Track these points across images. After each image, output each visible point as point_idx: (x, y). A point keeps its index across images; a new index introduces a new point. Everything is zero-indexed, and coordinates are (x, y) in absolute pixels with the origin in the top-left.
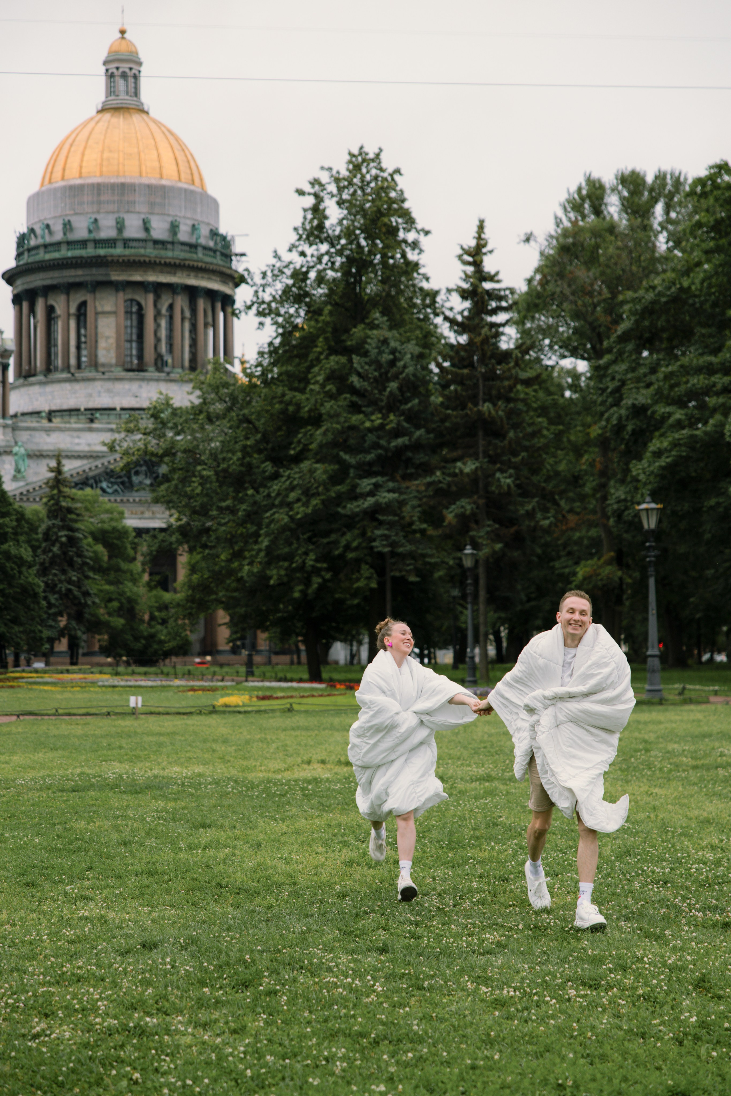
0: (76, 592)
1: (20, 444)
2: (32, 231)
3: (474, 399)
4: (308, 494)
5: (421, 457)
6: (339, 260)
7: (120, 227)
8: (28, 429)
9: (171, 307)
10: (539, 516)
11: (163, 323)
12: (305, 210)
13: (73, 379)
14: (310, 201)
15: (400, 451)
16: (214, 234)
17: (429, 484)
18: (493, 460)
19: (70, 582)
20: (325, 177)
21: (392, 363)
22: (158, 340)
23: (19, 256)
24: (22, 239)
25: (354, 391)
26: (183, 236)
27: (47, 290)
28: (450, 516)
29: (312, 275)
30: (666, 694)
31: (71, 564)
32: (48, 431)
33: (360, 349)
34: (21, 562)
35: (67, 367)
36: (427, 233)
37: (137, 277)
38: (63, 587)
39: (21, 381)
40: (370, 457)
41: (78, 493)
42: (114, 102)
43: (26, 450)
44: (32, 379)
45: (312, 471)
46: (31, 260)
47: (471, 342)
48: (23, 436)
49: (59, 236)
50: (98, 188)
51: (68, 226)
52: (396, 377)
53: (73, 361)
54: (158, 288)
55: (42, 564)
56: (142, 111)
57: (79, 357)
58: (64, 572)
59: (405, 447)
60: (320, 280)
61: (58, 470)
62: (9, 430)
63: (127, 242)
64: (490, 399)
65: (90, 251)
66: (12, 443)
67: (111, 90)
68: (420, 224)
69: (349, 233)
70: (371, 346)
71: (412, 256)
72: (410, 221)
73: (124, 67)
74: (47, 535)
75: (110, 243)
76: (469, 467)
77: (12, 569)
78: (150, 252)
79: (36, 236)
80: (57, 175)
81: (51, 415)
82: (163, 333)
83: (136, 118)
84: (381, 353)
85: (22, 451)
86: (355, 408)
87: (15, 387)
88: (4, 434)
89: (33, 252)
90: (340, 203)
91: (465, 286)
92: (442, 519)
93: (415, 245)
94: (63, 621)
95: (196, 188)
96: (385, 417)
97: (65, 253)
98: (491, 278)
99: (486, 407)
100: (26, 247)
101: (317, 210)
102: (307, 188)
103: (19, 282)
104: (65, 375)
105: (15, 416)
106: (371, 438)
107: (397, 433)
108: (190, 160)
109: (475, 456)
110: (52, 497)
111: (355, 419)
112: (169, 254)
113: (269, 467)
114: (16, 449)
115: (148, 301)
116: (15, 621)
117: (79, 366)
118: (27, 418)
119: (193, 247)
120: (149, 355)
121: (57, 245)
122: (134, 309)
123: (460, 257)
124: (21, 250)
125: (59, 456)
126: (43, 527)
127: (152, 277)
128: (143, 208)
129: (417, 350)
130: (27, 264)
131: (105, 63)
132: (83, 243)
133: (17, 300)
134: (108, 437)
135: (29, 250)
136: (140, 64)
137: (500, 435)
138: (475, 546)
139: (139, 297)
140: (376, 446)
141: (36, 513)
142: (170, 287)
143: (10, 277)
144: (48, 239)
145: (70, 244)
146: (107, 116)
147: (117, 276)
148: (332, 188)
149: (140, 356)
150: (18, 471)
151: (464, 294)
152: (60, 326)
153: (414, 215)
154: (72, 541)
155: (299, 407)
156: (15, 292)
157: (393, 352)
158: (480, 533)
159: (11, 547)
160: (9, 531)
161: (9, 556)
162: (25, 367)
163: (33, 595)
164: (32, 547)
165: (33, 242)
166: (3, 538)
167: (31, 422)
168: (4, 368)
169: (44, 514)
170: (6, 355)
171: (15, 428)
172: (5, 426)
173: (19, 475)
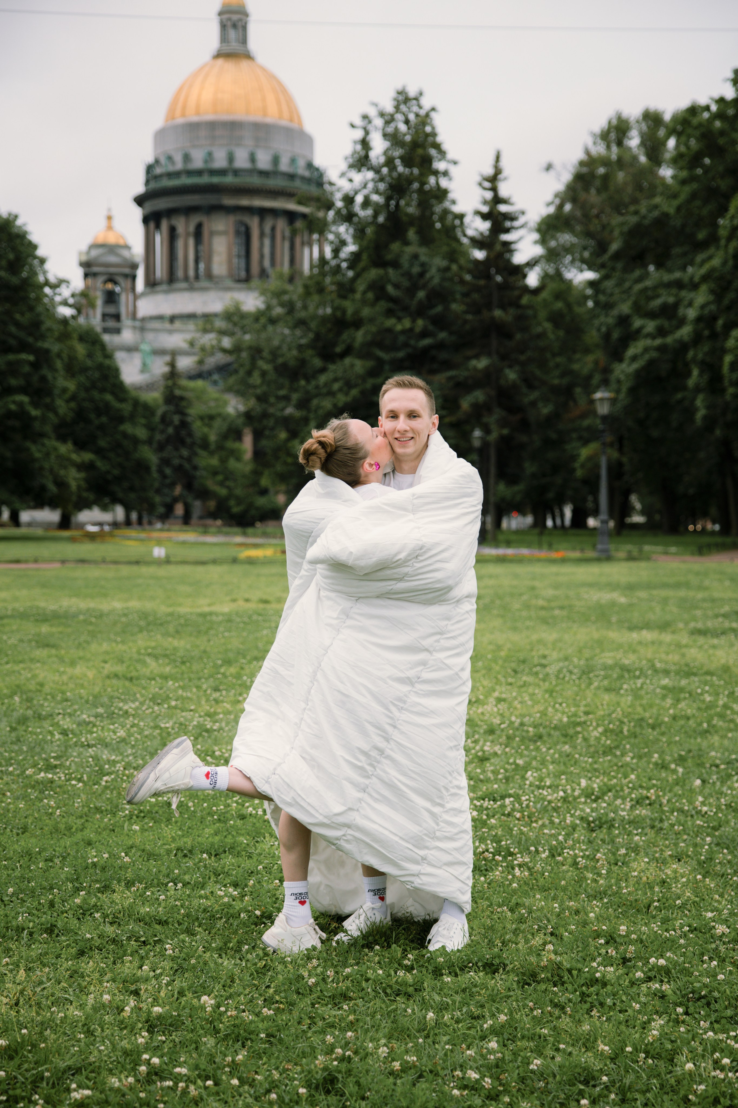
0: (187, 466)
1: (146, 342)
2: (157, 161)
3: (489, 306)
4: (349, 385)
5: (443, 355)
6: (382, 186)
7: (231, 158)
8: (154, 330)
9: (273, 229)
10: (540, 405)
11: (267, 242)
12: (355, 142)
13: (191, 289)
14: (359, 134)
15: (426, 350)
16: (310, 166)
17: (450, 378)
18: (503, 357)
19: (181, 457)
20: (372, 112)
21: (422, 275)
22: (262, 256)
23: (147, 182)
24: (149, 169)
25: (391, 299)
26: (284, 166)
27: (170, 213)
28: (466, 404)
29: (359, 199)
30: (613, 553)
31: (183, 442)
32: (170, 332)
33: (395, 264)
34: (136, 441)
35: (186, 278)
36: (455, 163)
37: (245, 202)
38: (176, 462)
39: (148, 290)
40: (401, 354)
41: (192, 384)
42: (226, 49)
43: (151, 347)
44: (158, 288)
45: (352, 366)
46: (158, 186)
47: (488, 259)
48: (150, 336)
49: (179, 165)
50: (212, 125)
51: (187, 158)
52: (424, 287)
53: (191, 273)
54: (263, 213)
55: (160, 442)
56: (248, 56)
57: (197, 269)
58: (177, 449)
59: (430, 347)
60: (367, 203)
61: (172, 365)
62: (138, 331)
63: (236, 172)
64: (503, 307)
65: (205, 180)
66: (140, 341)
67: (224, 39)
68: (450, 156)
69: (390, 162)
70: (405, 261)
71: (444, 183)
72: (442, 154)
73: (235, 17)
74: (163, 419)
75: (222, 172)
76: (482, 363)
77: (128, 446)
78: (256, 181)
79: (161, 166)
80: (178, 112)
81: (172, 319)
82: (267, 250)
83: (245, 64)
84: (412, 265)
85: (148, 348)
86: (390, 313)
87: (143, 294)
88: (134, 334)
89: (159, 180)
90: (385, 135)
91: (485, 209)
92: (458, 407)
93: (446, 174)
94: (178, 490)
95: (295, 125)
96: (414, 321)
97: (186, 181)
98: (505, 201)
99: (498, 313)
100: (153, 175)
101: (365, 143)
102: (358, 122)
103: (148, 205)
104: (184, 285)
105: (144, 319)
106: (402, 339)
107: (424, 334)
108: (289, 100)
109: (489, 354)
110: (167, 387)
111: (390, 322)
112: (273, 183)
113: (317, 362)
114: (143, 347)
115: (254, 223)
116: (132, 489)
117: (197, 277)
118: (154, 321)
119: (292, 177)
120: (255, 269)
121: (177, 174)
122: (243, 229)
123: (480, 184)
124: (150, 176)
125: (174, 354)
126: (159, 412)
127: (258, 202)
128: (249, 142)
129: (444, 263)
130: (154, 190)
131: (220, 14)
132: (199, 173)
133: (146, 220)
134: (188, 336)
135: (156, 178)
136: (247, 15)
137: (509, 336)
138: (487, 430)
139: (246, 219)
140: (406, 345)
141: (155, 400)
142: (274, 212)
143: (140, 201)
144: (171, 168)
145: (190, 173)
146: (220, 61)
147: (228, 201)
148: (379, 122)
149: (248, 269)
150: (144, 365)
151: (485, 217)
152: (180, 244)
153: (445, 147)
154: (184, 424)
155: (344, 312)
156: (146, 213)
157: (423, 265)
158: (492, 419)
159: (127, 428)
160: (126, 414)
161: (125, 435)
162: (152, 277)
163: (147, 468)
164: (151, 428)
165: (158, 171)
166: (121, 419)
167: (156, 325)
168: (134, 277)
169: (161, 401)
170: (134, 266)
171: (142, 329)
172: (134, 328)
173: (144, 368)
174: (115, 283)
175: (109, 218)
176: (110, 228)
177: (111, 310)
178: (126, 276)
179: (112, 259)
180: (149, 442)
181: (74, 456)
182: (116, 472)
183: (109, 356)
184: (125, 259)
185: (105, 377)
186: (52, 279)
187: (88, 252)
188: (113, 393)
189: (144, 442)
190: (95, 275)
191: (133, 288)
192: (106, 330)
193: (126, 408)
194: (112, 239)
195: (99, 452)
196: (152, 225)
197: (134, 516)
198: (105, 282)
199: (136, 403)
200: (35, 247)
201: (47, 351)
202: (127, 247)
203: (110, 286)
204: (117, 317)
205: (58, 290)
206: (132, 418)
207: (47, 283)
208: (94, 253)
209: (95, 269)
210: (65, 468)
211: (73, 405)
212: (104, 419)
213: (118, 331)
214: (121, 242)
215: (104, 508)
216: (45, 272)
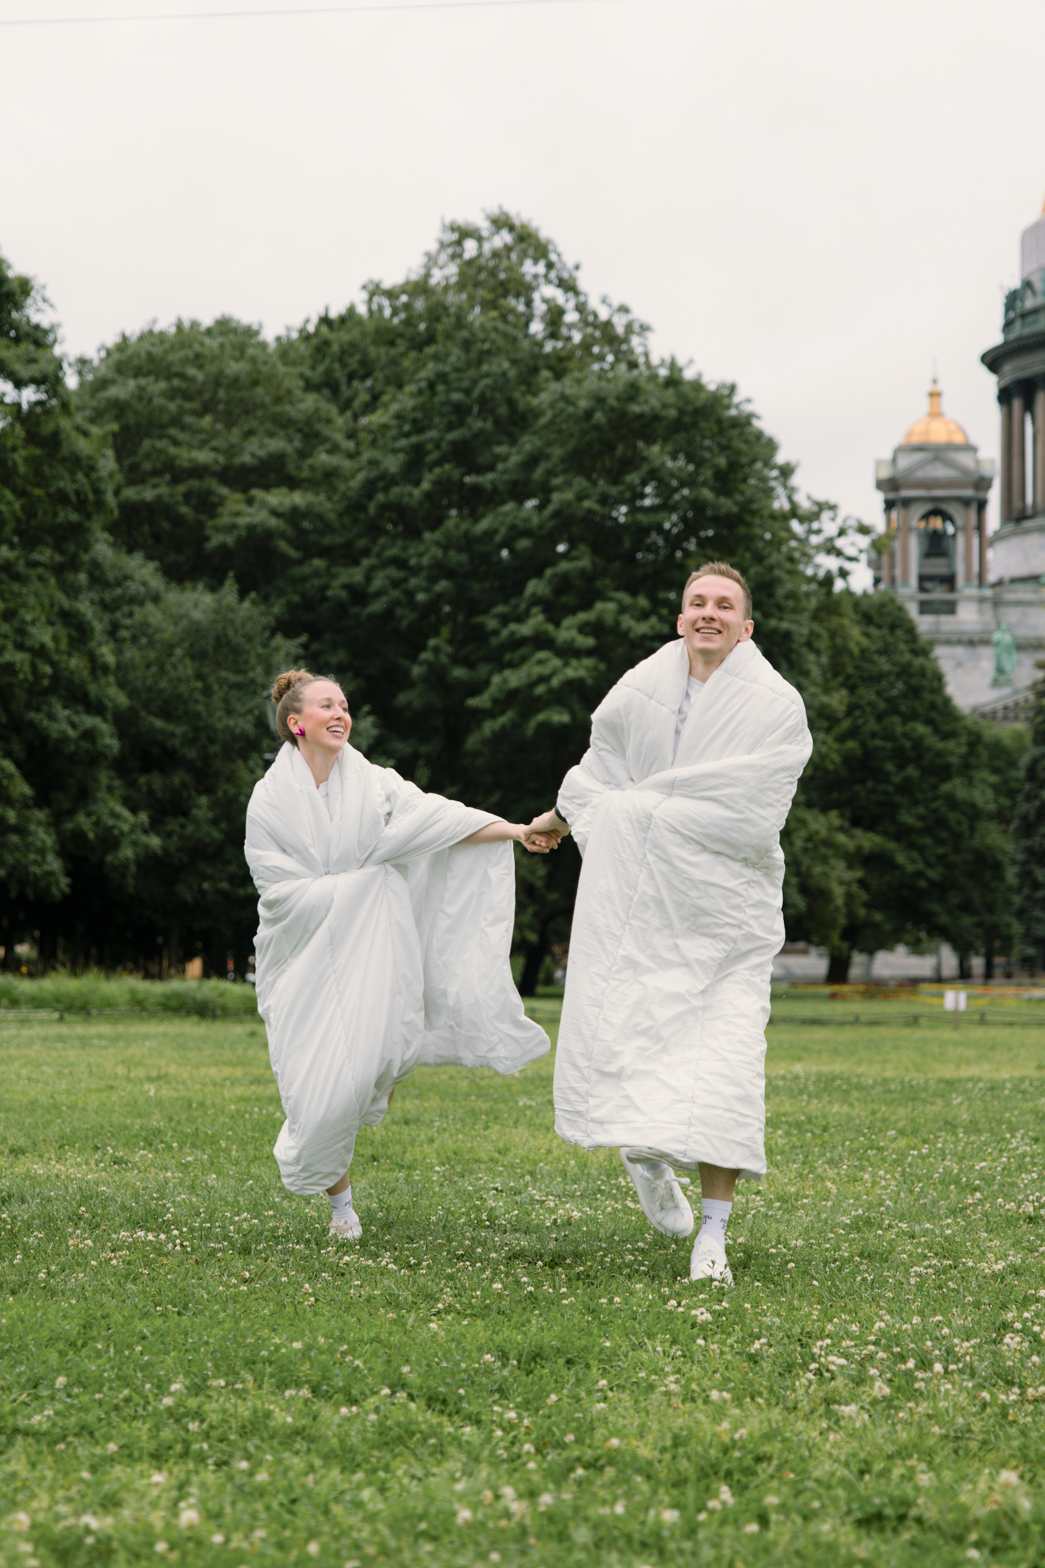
1: (1004, 626)
2: (1028, 284)
8: (1019, 603)
23: (1008, 325)
24: (1012, 299)
34: (974, 814)
39: (1010, 527)
43: (1014, 636)
44: (1028, 524)
46: (1027, 331)
48: (1012, 615)
55: (1024, 818)
62: (988, 607)
66: (993, 626)
74: (1031, 771)
77: (959, 823)
79: (1034, 293)
85: (1007, 638)
87: (999, 537)
88: (980, 612)
89: (1030, 319)
100: (1019, 311)
103: (1007, 368)
105: (999, 583)
114: (997, 636)
116: (966, 907)
118: (1019, 586)
124: (1012, 314)
126: (1025, 760)
130: (1020, 339)
133: (1005, 397)
135: (1024, 316)
141: (1019, 736)
143: (993, 361)
150: (1000, 670)
156: (1004, 383)
159: (956, 787)
160: (954, 760)
161: (952, 802)
162: (1017, 504)
163: (997, 868)
164: (1006, 790)
165: (1030, 303)
166: (944, 772)
167: (1024, 593)
168: (982, 505)
169: (1028, 739)
170: (983, 484)
171: (997, 603)
172: (981, 600)
173: (1000, 676)
174: (946, 517)
175: (934, 395)
176: (935, 414)
177: (937, 567)
178: (966, 502)
179: (940, 472)
180: (1001, 817)
181: (841, 838)
182: (934, 874)
183: (922, 651)
184: (965, 471)
185: (915, 692)
186: (804, 504)
187: (894, 460)
188: (929, 722)
189: (990, 817)
190: (906, 503)
191: (980, 527)
192: (925, 608)
193: (956, 749)
194: (939, 434)
195: (902, 834)
196: (1017, 404)
197: (977, 963)
198: (926, 517)
199: (975, 740)
200: (771, 446)
201: (787, 636)
202: (970, 448)
203: (937, 523)
204: (949, 581)
205: (815, 525)
206: (966, 768)
207: (794, 512)
208: (904, 462)
209: (906, 493)
210: (824, 860)
211: (851, 744)
212: (911, 771)
213: (950, 608)
214: (958, 439)
215: (916, 948)
216: (791, 492)
